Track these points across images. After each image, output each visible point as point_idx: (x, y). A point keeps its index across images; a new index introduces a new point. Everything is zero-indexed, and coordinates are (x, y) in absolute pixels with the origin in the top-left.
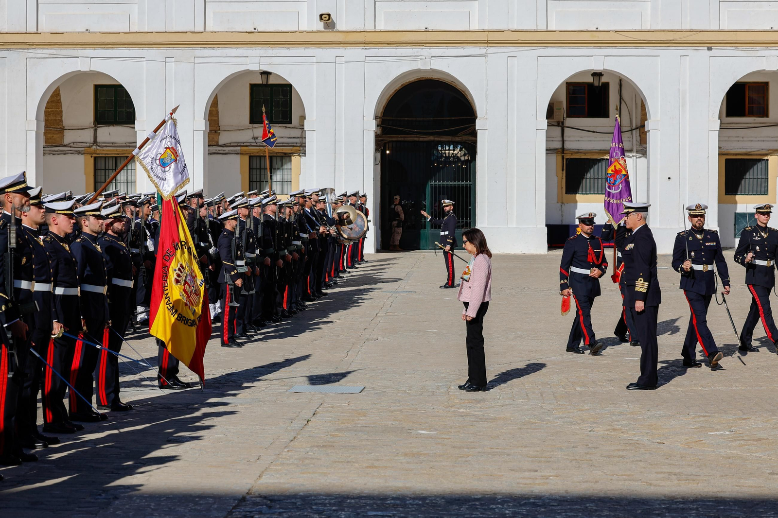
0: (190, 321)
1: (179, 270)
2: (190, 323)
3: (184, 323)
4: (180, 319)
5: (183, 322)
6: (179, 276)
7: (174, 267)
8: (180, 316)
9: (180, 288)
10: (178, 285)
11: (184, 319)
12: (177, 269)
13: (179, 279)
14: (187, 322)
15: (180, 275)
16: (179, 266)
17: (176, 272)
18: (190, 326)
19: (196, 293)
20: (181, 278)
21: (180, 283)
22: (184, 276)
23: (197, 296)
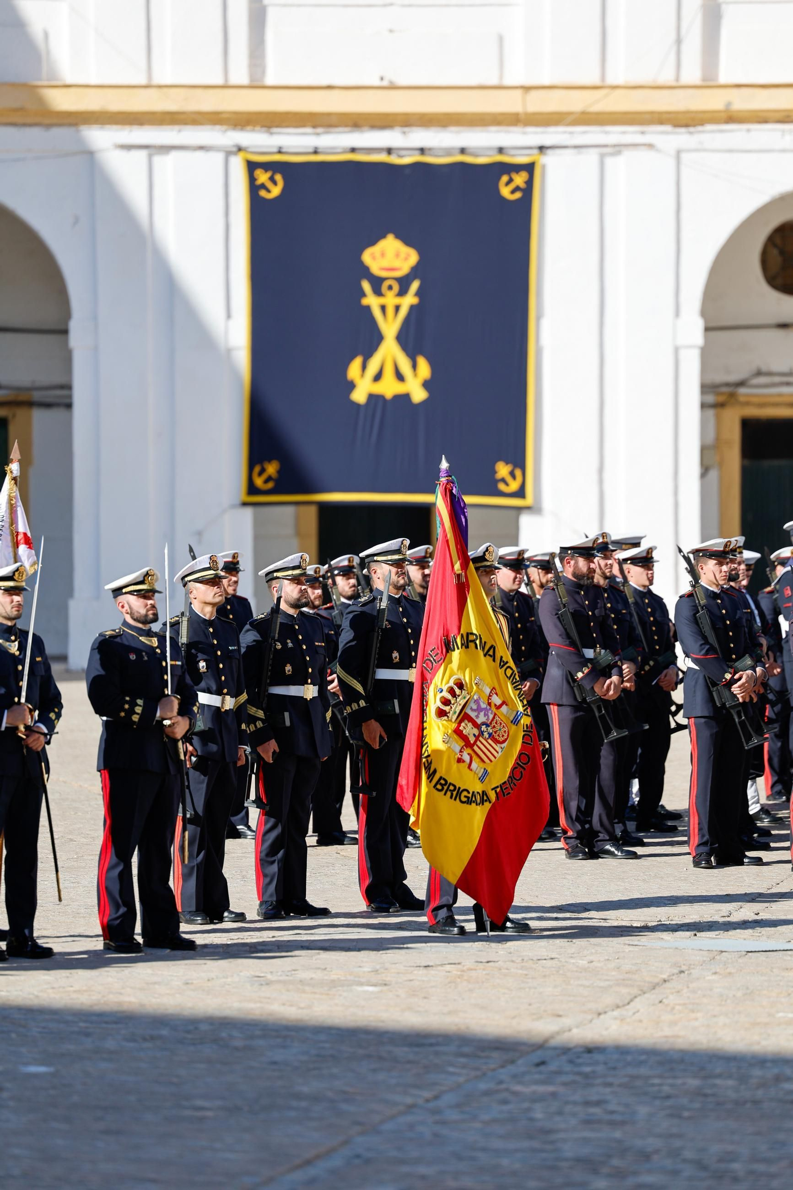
0: (465, 793)
1: (451, 691)
2: (465, 797)
3: (451, 797)
4: (443, 789)
5: (449, 793)
6: (446, 702)
7: (439, 684)
8: (442, 782)
9: (446, 728)
10: (443, 721)
11: (452, 788)
12: (445, 688)
13: (447, 708)
14: (459, 793)
15: (450, 701)
16: (451, 683)
17: (442, 695)
18: (468, 804)
19: (497, 737)
20: (451, 708)
21: (448, 717)
22: (460, 703)
23: (498, 744)
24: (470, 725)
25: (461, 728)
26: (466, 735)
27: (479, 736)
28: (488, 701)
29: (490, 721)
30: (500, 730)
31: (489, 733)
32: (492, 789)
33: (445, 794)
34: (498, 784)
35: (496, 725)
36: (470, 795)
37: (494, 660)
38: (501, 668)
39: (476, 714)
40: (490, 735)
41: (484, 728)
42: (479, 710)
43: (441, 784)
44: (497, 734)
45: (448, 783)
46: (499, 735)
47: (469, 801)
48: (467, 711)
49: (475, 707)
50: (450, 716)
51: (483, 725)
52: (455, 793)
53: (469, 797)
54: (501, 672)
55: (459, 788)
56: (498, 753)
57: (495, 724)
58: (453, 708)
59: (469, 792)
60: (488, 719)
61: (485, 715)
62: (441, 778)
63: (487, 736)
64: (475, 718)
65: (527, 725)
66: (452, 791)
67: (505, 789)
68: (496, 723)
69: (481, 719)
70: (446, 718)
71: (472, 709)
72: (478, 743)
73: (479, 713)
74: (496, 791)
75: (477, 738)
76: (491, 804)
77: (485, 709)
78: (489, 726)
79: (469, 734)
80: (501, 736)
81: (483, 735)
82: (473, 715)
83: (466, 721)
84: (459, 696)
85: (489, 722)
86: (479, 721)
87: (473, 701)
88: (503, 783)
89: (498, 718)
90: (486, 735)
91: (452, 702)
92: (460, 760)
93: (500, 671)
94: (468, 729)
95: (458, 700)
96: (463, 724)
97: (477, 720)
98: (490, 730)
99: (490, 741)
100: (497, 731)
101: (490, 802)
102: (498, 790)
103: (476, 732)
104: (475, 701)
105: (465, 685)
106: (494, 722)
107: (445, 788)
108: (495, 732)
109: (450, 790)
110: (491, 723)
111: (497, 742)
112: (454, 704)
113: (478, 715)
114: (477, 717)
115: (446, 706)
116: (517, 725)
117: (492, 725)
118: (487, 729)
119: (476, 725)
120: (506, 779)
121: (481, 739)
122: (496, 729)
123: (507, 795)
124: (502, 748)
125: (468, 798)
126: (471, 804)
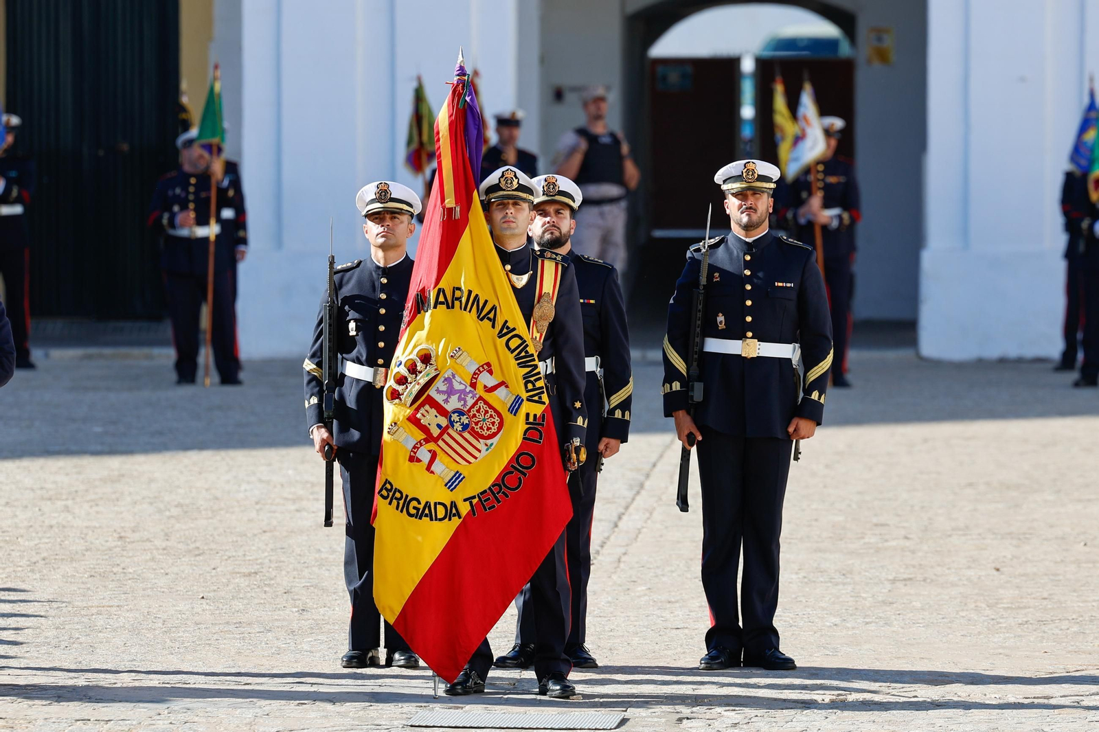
0: (414, 503)
2: (414, 508)
3: (398, 508)
4: (388, 496)
5: (395, 502)
9: (396, 414)
11: (398, 495)
14: (407, 503)
15: (406, 378)
16: (414, 356)
18: (416, 518)
19: (479, 431)
20: (407, 387)
21: (401, 400)
22: (420, 382)
23: (480, 440)
24: (433, 412)
25: (419, 416)
26: (425, 426)
27: (447, 427)
28: (472, 380)
29: (468, 407)
30: (484, 420)
31: (462, 424)
32: (465, 500)
33: (390, 503)
34: (475, 494)
35: (477, 414)
36: (421, 507)
37: (493, 327)
38: (500, 337)
39: (445, 397)
40: (465, 427)
41: (455, 417)
42: (450, 392)
43: (386, 489)
44: (479, 425)
45: (394, 488)
46: (481, 428)
47: (419, 515)
48: (430, 394)
49: (443, 388)
50: (403, 399)
51: (454, 413)
52: (401, 502)
53: (420, 509)
54: (501, 342)
55: (407, 496)
56: (480, 451)
57: (475, 412)
58: (409, 388)
59: (419, 503)
60: (465, 405)
61: (460, 399)
62: (387, 481)
63: (460, 428)
64: (442, 403)
65: (535, 415)
66: (398, 500)
67: (485, 501)
68: (478, 411)
69: (453, 404)
70: (397, 401)
71: (438, 391)
72: (446, 437)
73: (449, 396)
74: (471, 503)
75: (444, 430)
76: (461, 520)
77: (463, 392)
78: (463, 415)
79: (429, 424)
80: (485, 429)
81: (453, 426)
82: (440, 398)
83: (427, 407)
84: (420, 372)
85: (466, 410)
86: (449, 407)
87: (443, 379)
88: (482, 493)
89: (482, 404)
90: (458, 427)
91: (409, 380)
92: (413, 459)
93: (499, 340)
94: (431, 418)
95: (418, 378)
96: (422, 411)
97: (445, 406)
98: (465, 420)
99: (466, 435)
100: (479, 421)
101: (460, 517)
102: (475, 501)
103: (444, 422)
104: (446, 379)
105: (433, 359)
106: (475, 409)
107: (391, 494)
108: (476, 424)
109: (396, 499)
110: (469, 411)
111: (478, 436)
112: (411, 383)
113: (447, 398)
114: (446, 401)
115: (400, 385)
116: (515, 415)
117: (471, 414)
118: (460, 419)
119: (442, 411)
120: (486, 487)
121: (450, 431)
122: (478, 420)
123: (489, 509)
124: (486, 445)
125: (418, 509)
126: (420, 518)
